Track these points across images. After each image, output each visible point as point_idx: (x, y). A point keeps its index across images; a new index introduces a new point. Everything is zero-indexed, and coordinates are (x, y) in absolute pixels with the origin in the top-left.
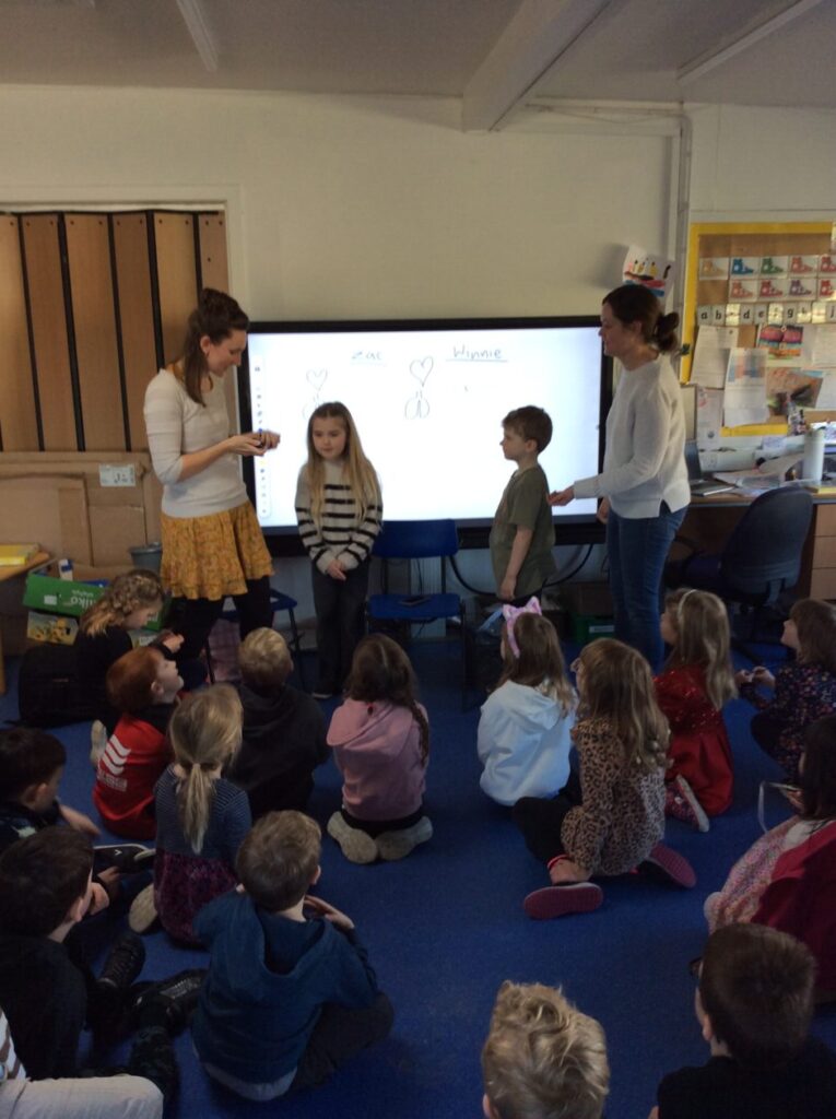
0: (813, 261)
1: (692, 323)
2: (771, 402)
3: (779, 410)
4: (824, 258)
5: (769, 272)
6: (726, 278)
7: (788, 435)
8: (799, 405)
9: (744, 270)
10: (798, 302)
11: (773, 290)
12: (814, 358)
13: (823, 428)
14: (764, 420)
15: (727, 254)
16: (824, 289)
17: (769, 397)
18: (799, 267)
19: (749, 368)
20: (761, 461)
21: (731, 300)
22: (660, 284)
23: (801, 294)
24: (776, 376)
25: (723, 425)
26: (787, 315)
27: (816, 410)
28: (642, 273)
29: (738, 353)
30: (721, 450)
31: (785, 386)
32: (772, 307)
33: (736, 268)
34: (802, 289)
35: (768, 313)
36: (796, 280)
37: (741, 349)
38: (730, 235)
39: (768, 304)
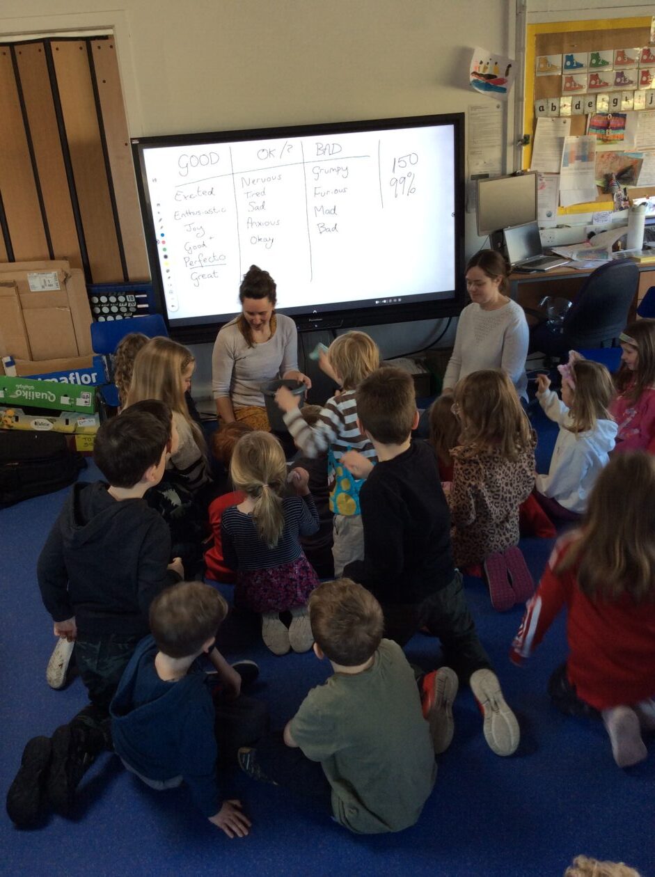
0: (636, 52)
1: (531, 116)
2: (599, 183)
3: (606, 189)
4: (644, 50)
5: (597, 65)
6: (560, 74)
7: (614, 211)
8: (623, 183)
9: (575, 65)
10: (622, 91)
11: (600, 81)
12: (635, 142)
13: (644, 204)
14: (594, 200)
15: (561, 52)
16: (644, 79)
17: (597, 179)
18: (623, 60)
19: (581, 154)
20: (592, 235)
21: (564, 93)
22: (502, 81)
23: (624, 84)
24: (603, 160)
25: (559, 205)
26: (613, 104)
27: (638, 187)
28: (487, 73)
29: (571, 141)
30: (558, 227)
31: (611, 168)
32: (600, 97)
33: (568, 63)
34: (625, 80)
35: (596, 103)
36: (620, 71)
37: (573, 137)
38: (562, 34)
39: (596, 95)
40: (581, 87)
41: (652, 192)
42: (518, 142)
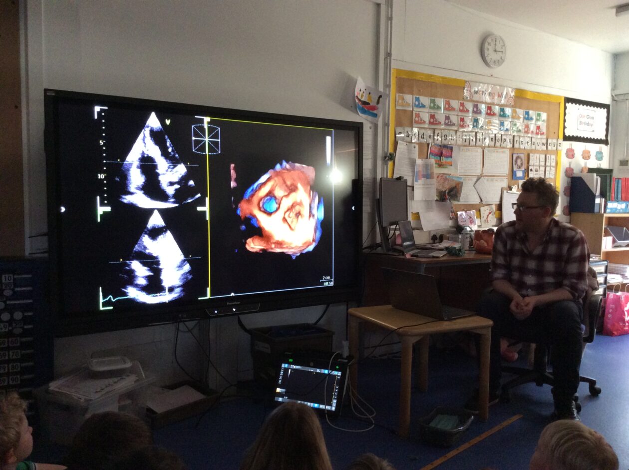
0: (455, 104)
1: (393, 138)
2: (436, 196)
4: (460, 103)
5: (434, 108)
6: (411, 109)
8: (451, 199)
9: (421, 105)
10: (449, 130)
11: (436, 120)
12: (459, 166)
15: (412, 93)
16: (461, 123)
19: (425, 173)
21: (415, 125)
22: (374, 108)
23: (450, 125)
24: (439, 179)
26: (444, 139)
27: (459, 203)
28: (363, 99)
29: (419, 162)
31: (443, 187)
32: (436, 132)
33: (417, 103)
34: (450, 121)
35: (434, 136)
36: (447, 115)
37: (421, 160)
38: (413, 80)
39: (434, 130)
41: (468, 207)
42: (385, 157)
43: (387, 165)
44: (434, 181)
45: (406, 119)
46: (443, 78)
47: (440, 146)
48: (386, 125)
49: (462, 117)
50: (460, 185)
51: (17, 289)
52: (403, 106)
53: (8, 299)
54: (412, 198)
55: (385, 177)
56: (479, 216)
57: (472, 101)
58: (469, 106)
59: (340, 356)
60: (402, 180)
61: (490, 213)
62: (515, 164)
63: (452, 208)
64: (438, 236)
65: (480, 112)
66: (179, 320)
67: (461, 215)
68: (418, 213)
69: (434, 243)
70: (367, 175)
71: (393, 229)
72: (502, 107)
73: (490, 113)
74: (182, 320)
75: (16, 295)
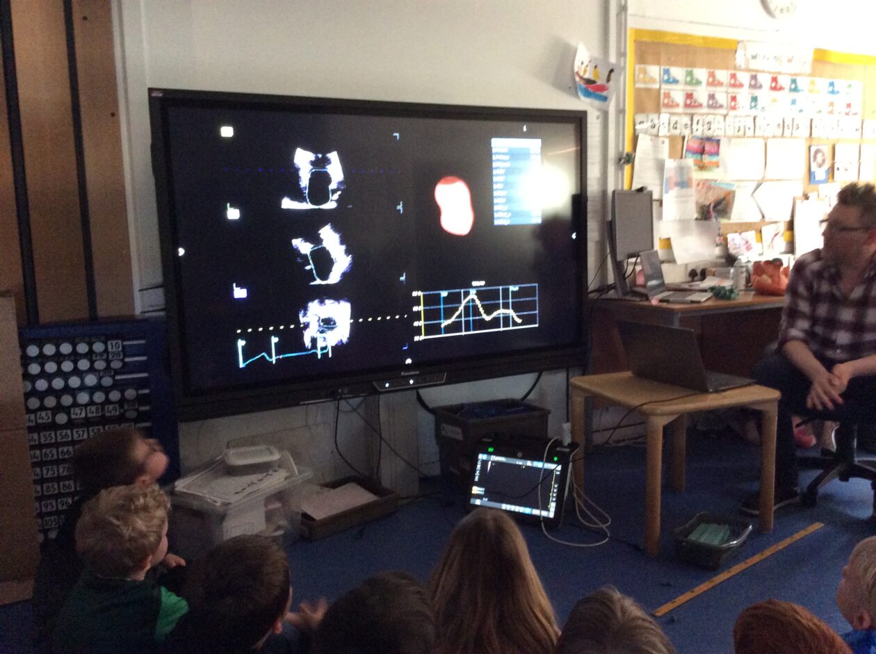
0: (723, 75)
1: (632, 131)
2: (696, 213)
4: (731, 74)
5: (691, 83)
6: (657, 86)
8: (719, 216)
9: (671, 80)
10: (714, 114)
11: (695, 102)
12: (729, 170)
15: (658, 63)
16: (733, 104)
17: (695, 208)
19: (679, 180)
21: (663, 110)
22: (603, 88)
23: (716, 107)
24: (699, 188)
26: (706, 128)
27: (730, 222)
28: (587, 76)
29: (671, 164)
31: (705, 199)
32: (695, 119)
33: (666, 78)
34: (716, 102)
35: (692, 125)
36: (712, 93)
37: (672, 160)
38: (659, 44)
39: (692, 116)
40: (677, 105)
41: (743, 227)
42: (620, 160)
43: (622, 169)
44: (692, 191)
45: (650, 101)
46: (704, 38)
47: (702, 139)
48: (621, 112)
49: (734, 95)
50: (731, 195)
51: (127, 360)
52: (645, 82)
53: (117, 372)
54: (660, 217)
55: (620, 188)
56: (760, 239)
57: (748, 70)
58: (744, 78)
59: (559, 443)
60: (645, 192)
61: (776, 235)
62: (815, 161)
63: (720, 229)
64: (699, 271)
65: (761, 87)
66: (338, 397)
67: (733, 240)
68: (669, 239)
69: (693, 281)
70: (593, 187)
71: (632, 263)
72: (794, 78)
73: (776, 88)
74: (344, 396)
75: (126, 368)
